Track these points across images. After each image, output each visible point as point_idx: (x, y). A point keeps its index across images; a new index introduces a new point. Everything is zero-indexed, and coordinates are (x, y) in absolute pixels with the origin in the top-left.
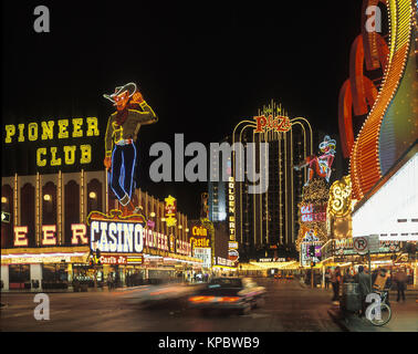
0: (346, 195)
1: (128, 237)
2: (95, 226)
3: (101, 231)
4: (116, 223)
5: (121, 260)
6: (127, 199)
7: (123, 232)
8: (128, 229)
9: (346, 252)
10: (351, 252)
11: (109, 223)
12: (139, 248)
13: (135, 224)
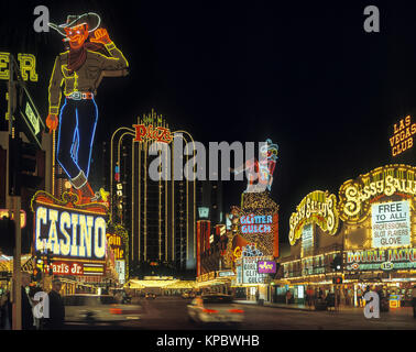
0: (364, 198)
1: (86, 235)
2: (41, 213)
3: (49, 222)
4: (70, 212)
5: (76, 269)
6: (82, 180)
7: (78, 227)
8: (86, 222)
9: (362, 266)
10: (371, 266)
11: (60, 211)
12: (100, 252)
13: (95, 216)
